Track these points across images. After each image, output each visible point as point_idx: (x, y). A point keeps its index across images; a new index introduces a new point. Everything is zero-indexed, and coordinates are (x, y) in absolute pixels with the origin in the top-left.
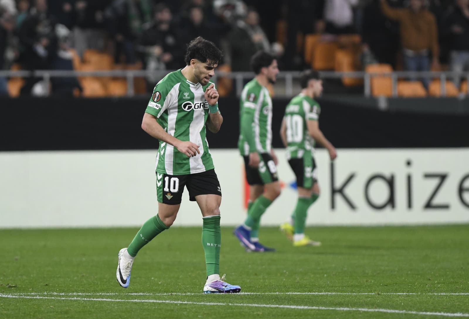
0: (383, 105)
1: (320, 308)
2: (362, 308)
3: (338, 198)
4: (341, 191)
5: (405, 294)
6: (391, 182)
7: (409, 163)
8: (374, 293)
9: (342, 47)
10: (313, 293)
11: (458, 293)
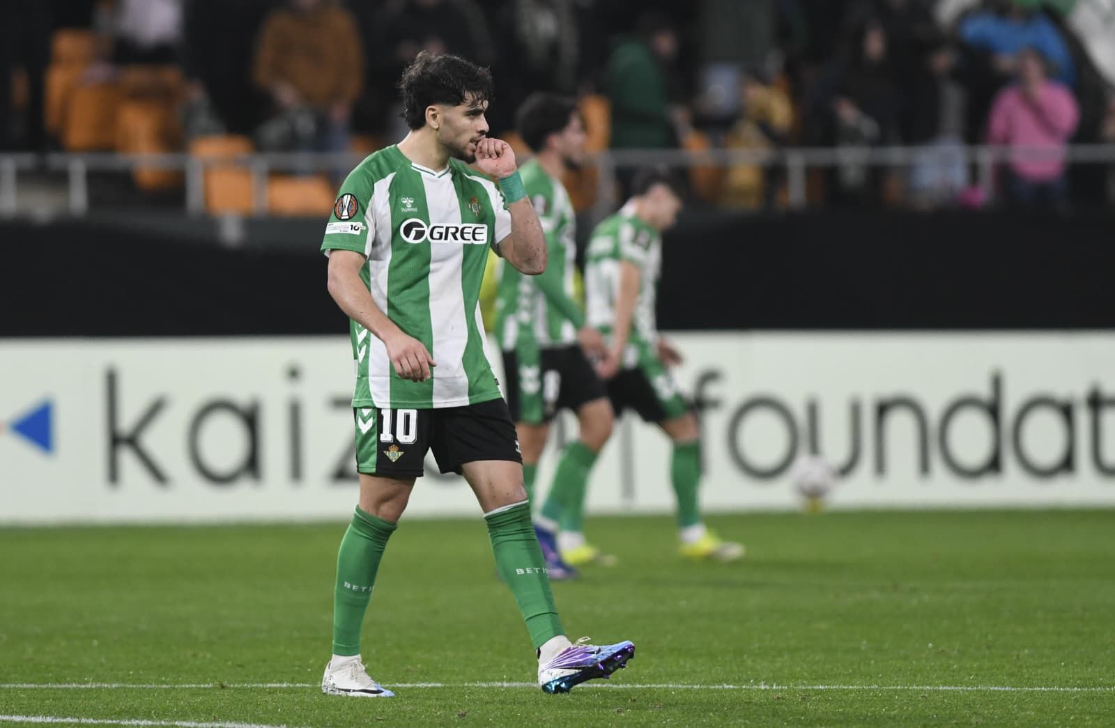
0: (232, 233)
1: (83, 721)
2: (184, 720)
3: (127, 459)
4: (132, 441)
5: (285, 685)
6: (251, 419)
7: (294, 374)
8: (211, 685)
9: (139, 96)
10: (67, 686)
11: (412, 683)
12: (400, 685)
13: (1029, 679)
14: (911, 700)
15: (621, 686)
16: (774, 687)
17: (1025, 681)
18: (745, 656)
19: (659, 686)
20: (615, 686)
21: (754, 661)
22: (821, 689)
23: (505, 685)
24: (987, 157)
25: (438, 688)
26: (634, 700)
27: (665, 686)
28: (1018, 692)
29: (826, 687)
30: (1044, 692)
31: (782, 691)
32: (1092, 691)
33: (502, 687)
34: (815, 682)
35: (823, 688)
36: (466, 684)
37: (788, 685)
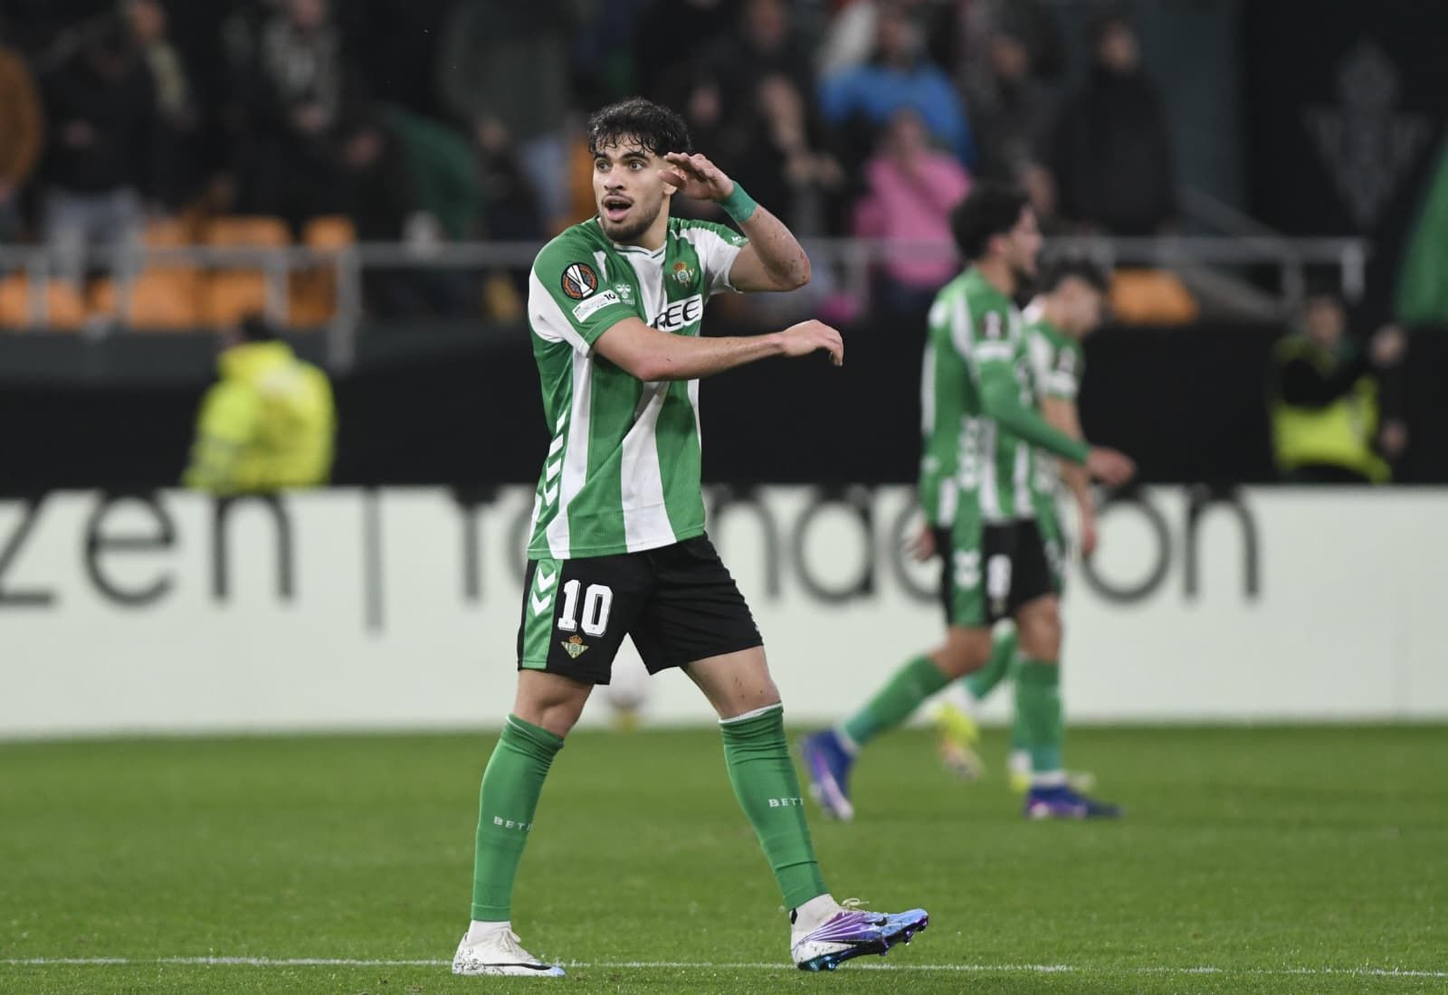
12: (70, 961)
13: (913, 953)
14: (756, 982)
15: (367, 963)
16: (573, 965)
17: (908, 957)
18: (534, 923)
19: (418, 962)
20: (359, 963)
21: (545, 929)
22: (635, 967)
23: (212, 960)
24: (857, 253)
25: (120, 965)
26: (385, 982)
27: (427, 962)
28: (899, 971)
29: (643, 964)
30: (934, 971)
31: (583, 969)
32: (998, 970)
33: (208, 964)
34: (629, 958)
35: (638, 965)
36: (159, 960)
37: (592, 962)
